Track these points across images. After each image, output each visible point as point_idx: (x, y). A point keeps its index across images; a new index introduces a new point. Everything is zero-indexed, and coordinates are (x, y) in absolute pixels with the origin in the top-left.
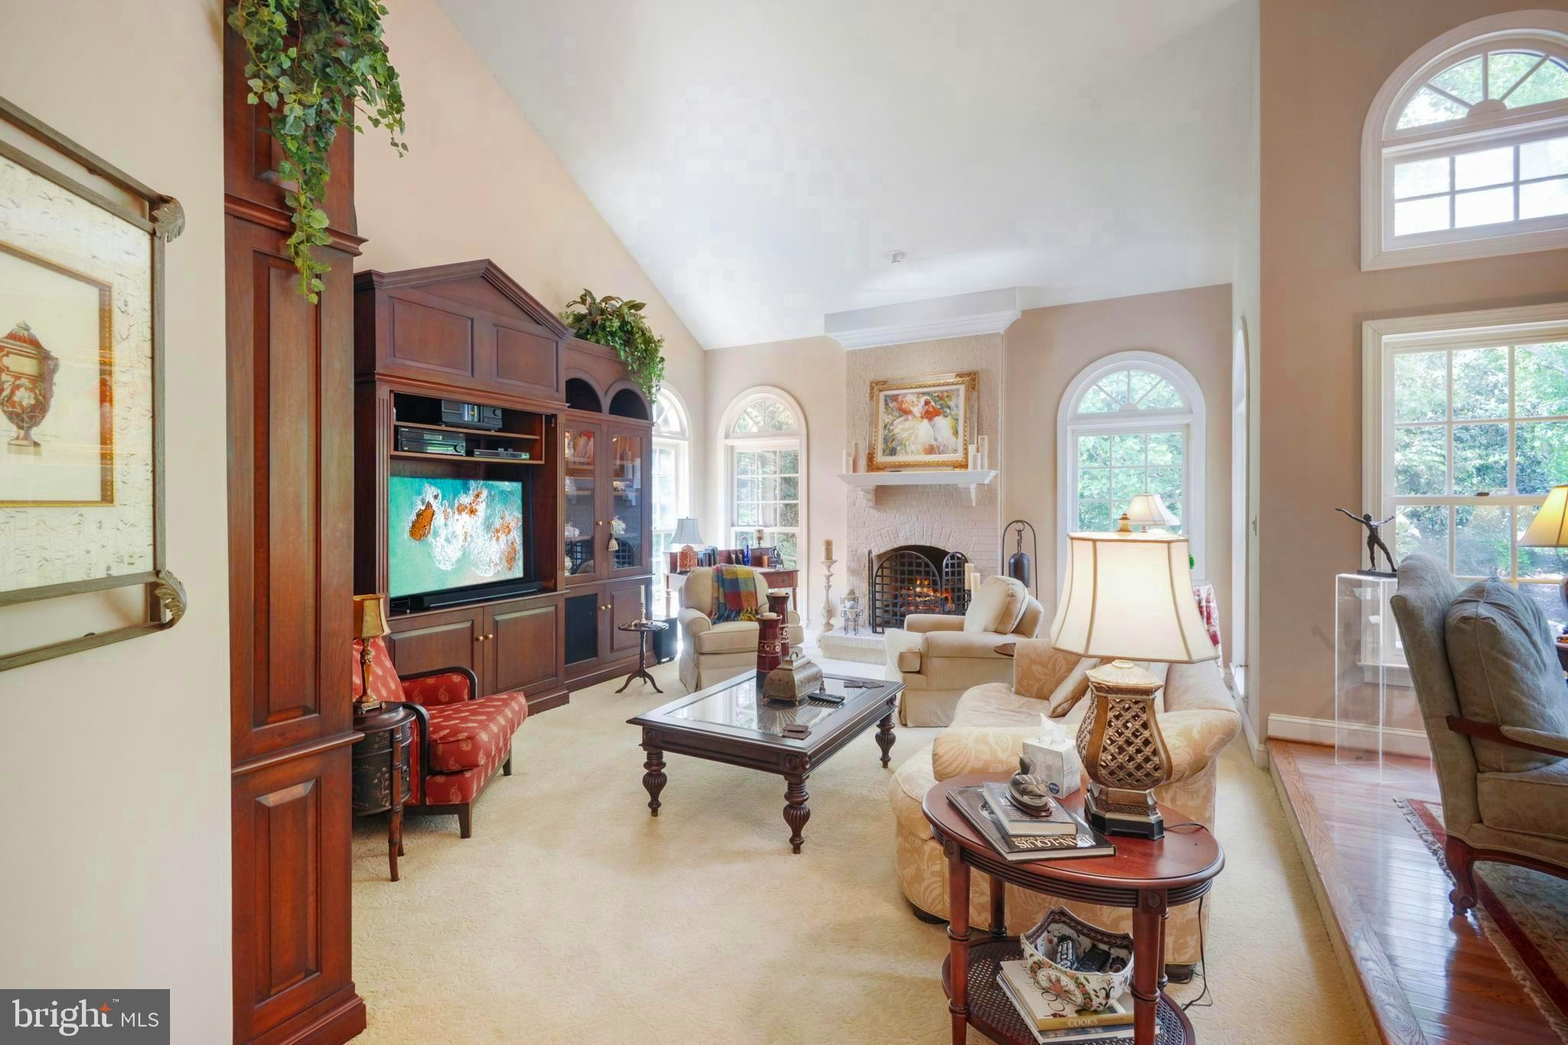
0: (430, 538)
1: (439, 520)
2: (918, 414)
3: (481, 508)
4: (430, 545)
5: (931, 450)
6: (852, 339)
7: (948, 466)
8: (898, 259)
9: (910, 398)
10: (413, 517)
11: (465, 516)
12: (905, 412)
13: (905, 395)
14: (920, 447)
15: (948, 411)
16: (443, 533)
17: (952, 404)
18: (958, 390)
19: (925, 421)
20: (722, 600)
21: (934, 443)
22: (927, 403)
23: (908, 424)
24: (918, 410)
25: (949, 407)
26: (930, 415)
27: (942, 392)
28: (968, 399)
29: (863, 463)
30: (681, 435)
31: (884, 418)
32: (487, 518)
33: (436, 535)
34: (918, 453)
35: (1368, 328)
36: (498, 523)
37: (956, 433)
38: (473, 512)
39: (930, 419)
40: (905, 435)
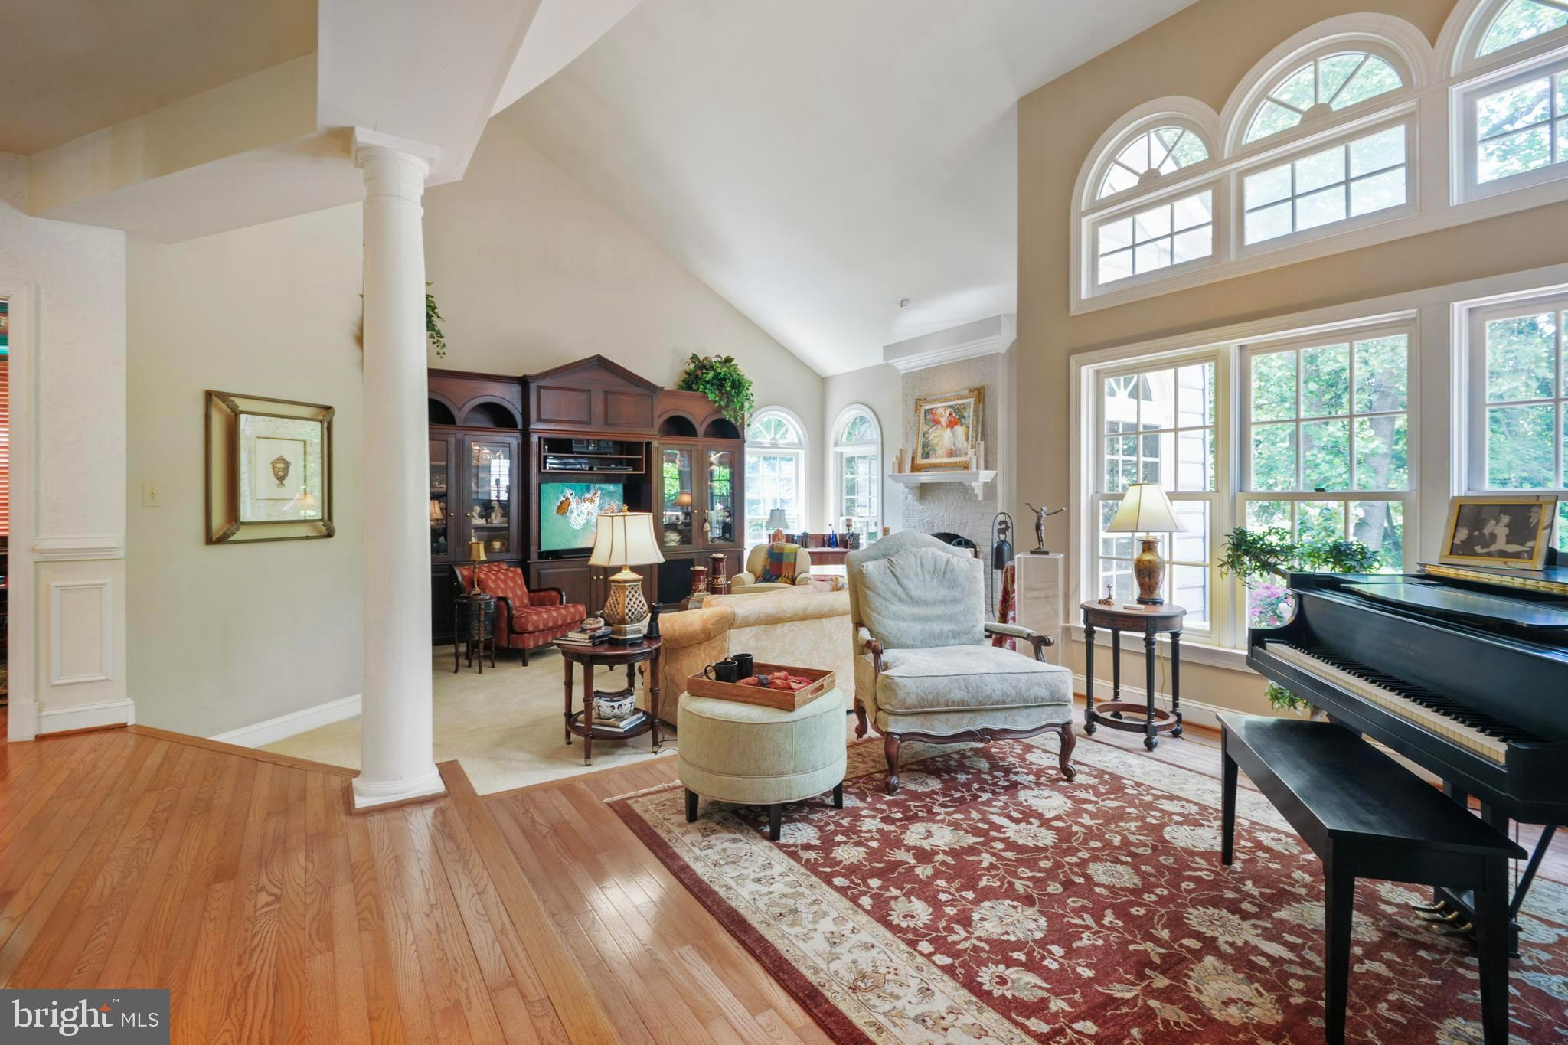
0: (568, 514)
1: (573, 505)
2: (944, 424)
3: (597, 500)
4: (568, 517)
5: (951, 454)
6: (905, 364)
7: (960, 467)
8: (905, 303)
9: (940, 411)
10: (559, 504)
11: (588, 504)
12: (937, 422)
13: (937, 408)
14: (944, 451)
15: (963, 420)
16: (575, 511)
17: (966, 414)
18: (970, 403)
19: (949, 429)
20: (768, 567)
21: (953, 448)
22: (950, 414)
23: (938, 432)
24: (944, 420)
25: (964, 417)
26: (951, 424)
27: (960, 405)
28: (976, 411)
29: (908, 465)
30: (800, 445)
31: (924, 428)
32: (600, 504)
33: (571, 512)
34: (943, 457)
35: (1073, 360)
36: (606, 507)
37: (967, 439)
38: (592, 501)
39: (952, 428)
40: (935, 441)
